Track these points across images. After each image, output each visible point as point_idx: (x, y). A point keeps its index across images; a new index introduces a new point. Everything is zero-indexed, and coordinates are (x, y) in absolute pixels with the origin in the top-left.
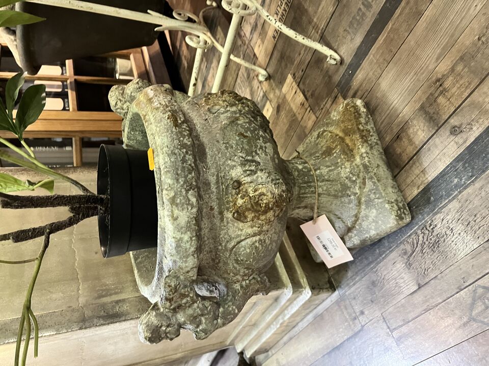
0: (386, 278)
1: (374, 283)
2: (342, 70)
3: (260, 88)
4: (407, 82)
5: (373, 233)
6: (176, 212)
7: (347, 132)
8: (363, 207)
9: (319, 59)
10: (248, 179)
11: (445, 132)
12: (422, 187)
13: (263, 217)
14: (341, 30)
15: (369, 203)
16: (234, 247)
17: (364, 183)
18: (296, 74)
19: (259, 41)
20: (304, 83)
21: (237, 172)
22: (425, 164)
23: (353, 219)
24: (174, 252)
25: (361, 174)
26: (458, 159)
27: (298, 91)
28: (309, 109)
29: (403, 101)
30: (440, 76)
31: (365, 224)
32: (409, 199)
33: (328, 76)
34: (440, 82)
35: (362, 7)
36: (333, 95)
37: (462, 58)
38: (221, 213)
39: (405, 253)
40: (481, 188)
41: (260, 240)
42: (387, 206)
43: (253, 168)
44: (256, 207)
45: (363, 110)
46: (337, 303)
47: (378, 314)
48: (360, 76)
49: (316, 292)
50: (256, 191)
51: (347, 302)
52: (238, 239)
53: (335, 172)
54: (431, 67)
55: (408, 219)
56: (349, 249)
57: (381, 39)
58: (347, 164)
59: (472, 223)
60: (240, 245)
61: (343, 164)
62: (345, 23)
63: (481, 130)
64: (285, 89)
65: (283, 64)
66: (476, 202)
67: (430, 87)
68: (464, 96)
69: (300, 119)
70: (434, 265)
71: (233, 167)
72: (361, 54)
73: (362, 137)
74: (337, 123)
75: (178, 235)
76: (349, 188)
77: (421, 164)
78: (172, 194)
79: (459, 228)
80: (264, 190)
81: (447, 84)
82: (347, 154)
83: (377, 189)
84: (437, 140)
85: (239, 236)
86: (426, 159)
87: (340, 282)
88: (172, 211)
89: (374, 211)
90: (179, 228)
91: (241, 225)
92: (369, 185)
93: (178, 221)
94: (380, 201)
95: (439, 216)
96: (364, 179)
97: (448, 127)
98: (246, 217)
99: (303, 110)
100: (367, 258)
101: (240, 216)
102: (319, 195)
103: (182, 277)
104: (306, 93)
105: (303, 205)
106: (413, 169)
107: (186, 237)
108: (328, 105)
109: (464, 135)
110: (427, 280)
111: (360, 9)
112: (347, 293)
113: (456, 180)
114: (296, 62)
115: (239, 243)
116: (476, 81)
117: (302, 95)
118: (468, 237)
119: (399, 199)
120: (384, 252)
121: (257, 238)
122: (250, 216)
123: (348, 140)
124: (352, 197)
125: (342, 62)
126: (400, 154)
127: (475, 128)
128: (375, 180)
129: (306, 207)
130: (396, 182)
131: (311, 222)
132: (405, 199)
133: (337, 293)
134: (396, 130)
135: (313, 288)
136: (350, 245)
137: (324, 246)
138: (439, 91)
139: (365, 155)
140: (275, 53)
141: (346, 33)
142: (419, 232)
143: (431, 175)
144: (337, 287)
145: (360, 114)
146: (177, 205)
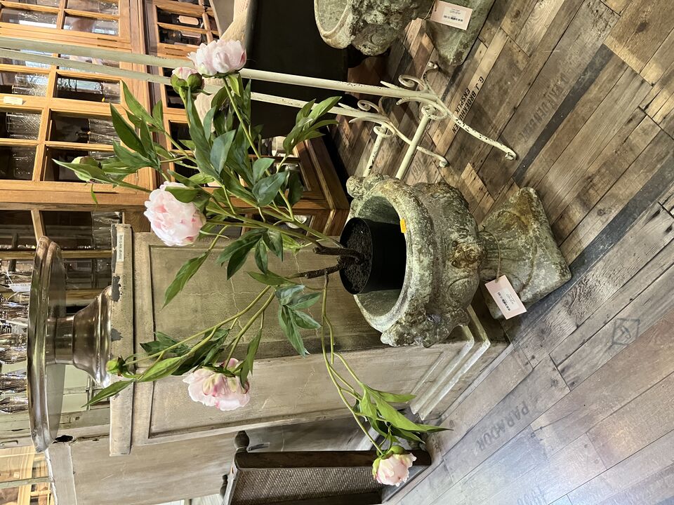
0: (553, 325)
1: (543, 332)
2: (518, 164)
3: (438, 172)
4: (568, 178)
5: (542, 287)
6: (422, 258)
7: (523, 213)
8: (535, 268)
9: (497, 154)
10: (462, 240)
11: (594, 213)
12: (579, 253)
13: (471, 266)
14: (517, 133)
15: (540, 265)
16: (451, 285)
17: (536, 250)
18: (475, 164)
19: (438, 131)
20: (482, 172)
21: (455, 236)
22: (581, 237)
23: (527, 278)
24: (418, 283)
25: (533, 244)
26: (602, 232)
27: (477, 177)
28: (487, 193)
29: (565, 190)
30: (590, 175)
31: (536, 281)
32: (570, 262)
33: (505, 167)
34: (590, 179)
35: (534, 118)
36: (509, 183)
37: (605, 164)
38: (444, 262)
39: (567, 304)
40: (617, 251)
41: (468, 281)
42: (553, 266)
43: (465, 233)
44: (467, 258)
45: (535, 196)
46: (512, 353)
47: (546, 355)
48: (532, 170)
49: (494, 344)
50: (468, 247)
51: (521, 351)
52: (455, 279)
53: (514, 242)
54: (585, 168)
55: (569, 277)
56: (523, 303)
57: (549, 144)
58: (523, 237)
59: (612, 276)
60: (455, 284)
61: (520, 236)
62: (520, 129)
63: (617, 212)
64: (464, 175)
65: (463, 154)
66: (615, 261)
67: (584, 182)
68: (606, 190)
69: (478, 201)
70: (588, 309)
71: (452, 233)
72: (533, 153)
73: (534, 216)
74: (514, 206)
75: (422, 272)
76: (524, 254)
77: (578, 236)
78: (420, 247)
79: (604, 279)
80: (473, 248)
81: (595, 180)
82: (523, 229)
83: (546, 254)
84: (589, 219)
85: (456, 277)
86: (582, 233)
87: (515, 336)
88: (419, 258)
89: (544, 271)
90: (423, 268)
91: (457, 270)
92: (540, 251)
93: (422, 264)
94: (548, 263)
95: (592, 273)
96: (536, 247)
97: (596, 210)
98: (460, 265)
99: (482, 194)
100: (537, 312)
101: (456, 264)
102: (502, 259)
103: (420, 301)
104: (485, 180)
105: (489, 267)
106: (572, 240)
107: (427, 274)
108: (505, 191)
109: (606, 216)
110: (583, 321)
111: (532, 120)
112: (520, 344)
113: (602, 247)
114: (475, 154)
115: (454, 282)
116: (614, 180)
117: (481, 182)
118: (610, 286)
119: (562, 262)
120: (551, 305)
121: (466, 279)
122: (463, 264)
123: (523, 219)
124: (527, 261)
125: (517, 158)
126: (563, 230)
127: (613, 211)
128: (544, 248)
129: (491, 268)
130: (560, 250)
131: (494, 281)
132: (566, 261)
133: (511, 345)
134: (560, 212)
135: (491, 340)
136: (524, 299)
137: (503, 300)
138: (589, 186)
139: (536, 230)
140: (455, 143)
141: (521, 136)
142: (577, 286)
143: (585, 244)
144: (512, 341)
145: (532, 199)
146: (423, 253)
